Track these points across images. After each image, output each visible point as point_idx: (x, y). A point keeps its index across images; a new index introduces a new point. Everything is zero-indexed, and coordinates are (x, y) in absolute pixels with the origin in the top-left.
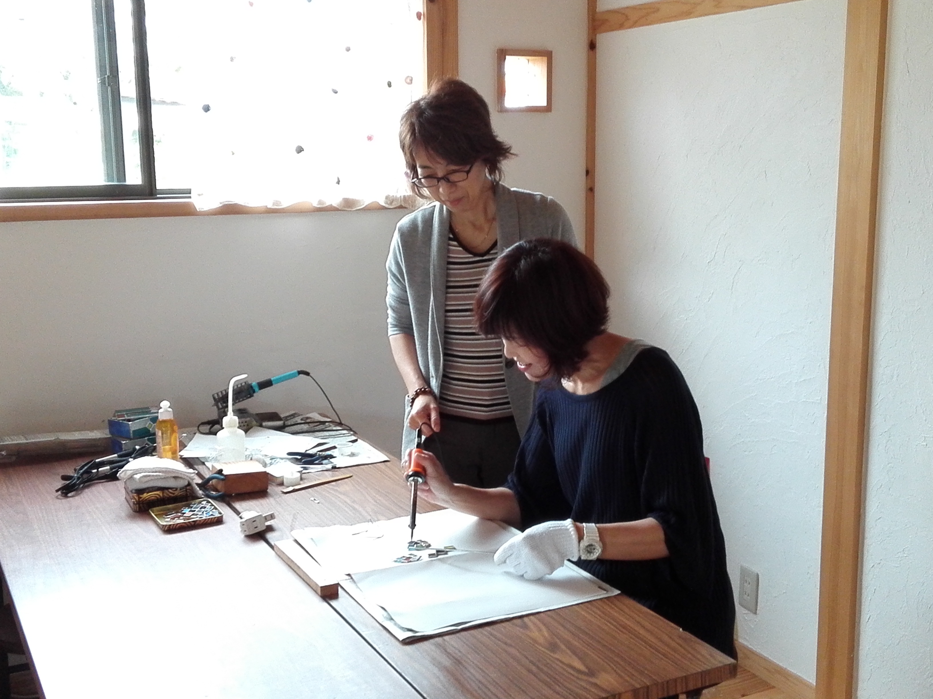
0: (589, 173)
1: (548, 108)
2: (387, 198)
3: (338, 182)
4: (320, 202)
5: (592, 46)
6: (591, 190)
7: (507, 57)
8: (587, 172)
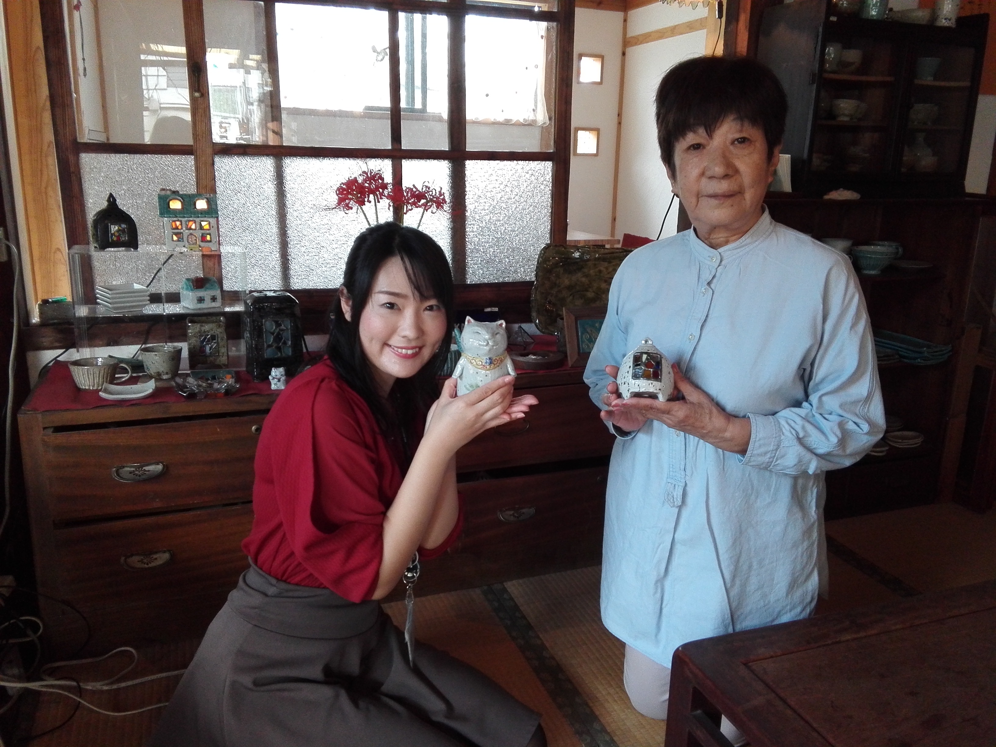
0: (619, 115)
1: (601, 83)
2: (524, 119)
3: (503, 111)
4: (495, 119)
5: (624, 54)
6: (620, 123)
7: (583, 58)
8: (618, 115)
